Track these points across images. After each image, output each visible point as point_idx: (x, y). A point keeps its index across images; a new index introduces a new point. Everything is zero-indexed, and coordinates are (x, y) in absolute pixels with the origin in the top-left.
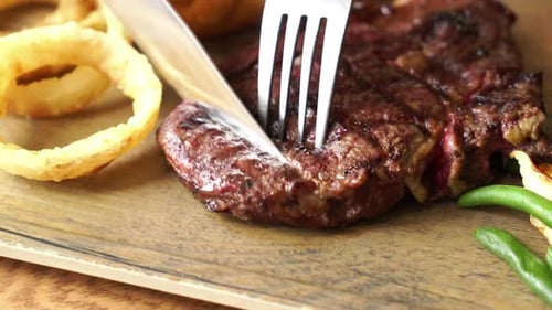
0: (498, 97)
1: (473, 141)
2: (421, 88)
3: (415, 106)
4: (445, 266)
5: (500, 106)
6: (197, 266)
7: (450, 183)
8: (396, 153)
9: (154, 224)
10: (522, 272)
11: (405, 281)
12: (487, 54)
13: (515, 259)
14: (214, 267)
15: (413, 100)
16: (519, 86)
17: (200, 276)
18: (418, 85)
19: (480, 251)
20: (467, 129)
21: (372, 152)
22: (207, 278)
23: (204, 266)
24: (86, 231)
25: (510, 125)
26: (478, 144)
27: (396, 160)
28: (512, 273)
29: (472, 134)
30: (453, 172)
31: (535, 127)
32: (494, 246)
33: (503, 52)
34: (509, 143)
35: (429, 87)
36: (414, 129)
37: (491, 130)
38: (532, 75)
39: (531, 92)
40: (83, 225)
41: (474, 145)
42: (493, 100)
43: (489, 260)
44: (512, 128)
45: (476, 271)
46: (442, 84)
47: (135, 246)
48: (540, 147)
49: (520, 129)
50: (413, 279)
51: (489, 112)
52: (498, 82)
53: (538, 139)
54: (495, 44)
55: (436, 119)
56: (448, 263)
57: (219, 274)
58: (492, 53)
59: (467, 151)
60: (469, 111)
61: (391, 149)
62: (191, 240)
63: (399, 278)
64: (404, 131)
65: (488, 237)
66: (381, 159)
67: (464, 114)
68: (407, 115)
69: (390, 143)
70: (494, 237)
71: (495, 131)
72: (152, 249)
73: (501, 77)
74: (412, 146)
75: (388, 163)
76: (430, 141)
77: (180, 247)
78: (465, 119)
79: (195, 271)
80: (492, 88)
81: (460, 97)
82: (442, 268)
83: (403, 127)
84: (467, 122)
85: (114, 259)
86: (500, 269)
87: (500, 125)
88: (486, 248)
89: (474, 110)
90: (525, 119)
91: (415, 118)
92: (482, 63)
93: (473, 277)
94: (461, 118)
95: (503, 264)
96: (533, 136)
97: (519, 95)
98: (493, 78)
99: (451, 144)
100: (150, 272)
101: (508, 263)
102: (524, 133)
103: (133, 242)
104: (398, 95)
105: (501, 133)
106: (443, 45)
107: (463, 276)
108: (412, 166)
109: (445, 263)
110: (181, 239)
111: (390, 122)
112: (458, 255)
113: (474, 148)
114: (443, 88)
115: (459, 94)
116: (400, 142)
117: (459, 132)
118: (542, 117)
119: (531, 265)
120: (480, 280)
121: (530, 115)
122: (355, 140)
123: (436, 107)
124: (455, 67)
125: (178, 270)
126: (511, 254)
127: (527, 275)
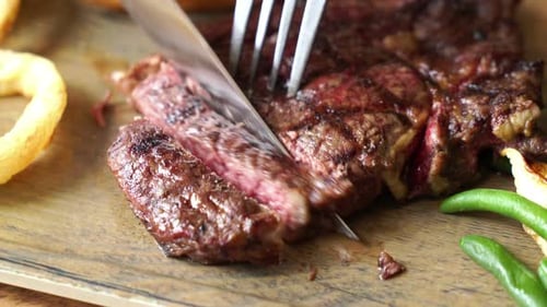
0: (492, 87)
1: (459, 135)
2: (407, 72)
3: (397, 92)
4: (426, 280)
5: (492, 96)
6: (150, 281)
7: (430, 179)
8: (372, 145)
9: (105, 232)
10: (512, 288)
11: (381, 297)
12: (485, 36)
13: (504, 272)
14: (169, 281)
15: (395, 85)
16: (517, 76)
17: (152, 292)
18: (403, 69)
19: (466, 262)
20: (453, 121)
21: (346, 144)
22: (159, 294)
23: (159, 280)
24: (29, 240)
25: (500, 119)
26: (464, 139)
27: (371, 154)
28: (501, 288)
29: (459, 127)
30: (434, 168)
31: (528, 122)
32: (480, 257)
33: (503, 35)
34: (499, 139)
35: (416, 72)
36: (392, 118)
37: (479, 123)
38: (531, 64)
39: (527, 83)
40: (27, 233)
41: (460, 139)
42: (486, 91)
43: (475, 272)
44: (503, 122)
45: (460, 285)
46: (431, 69)
47: (82, 257)
48: (533, 144)
49: (511, 124)
50: (390, 294)
51: (479, 104)
52: (494, 70)
53: (532, 136)
54: (494, 26)
55: (419, 107)
56: (429, 276)
57: (173, 289)
58: (491, 35)
59: (452, 146)
60: (457, 101)
61: (366, 141)
62: (144, 250)
63: (374, 294)
64: (381, 120)
65: (475, 247)
66: (355, 152)
67: (452, 104)
68: (387, 102)
69: (365, 134)
70: (480, 247)
71: (483, 125)
72: (101, 261)
73: (497, 65)
74: (390, 138)
75: (363, 157)
76: (411, 131)
77: (132, 258)
78: (452, 109)
79: (149, 286)
80: (486, 77)
81: (450, 85)
82: (423, 282)
83: (380, 116)
84: (454, 113)
85: (58, 272)
86: (487, 283)
87: (490, 118)
88: (472, 258)
89: (464, 101)
90: (517, 114)
91: (396, 105)
92: (477, 48)
93: (456, 293)
94: (448, 108)
95: (490, 277)
96: (526, 132)
97: (513, 86)
98: (489, 66)
99: (434, 137)
100: (97, 287)
101: (496, 277)
102: (516, 129)
103: (79, 252)
104: (380, 78)
105: (490, 128)
106: (437, 25)
107: (446, 291)
108: (390, 160)
109: (426, 276)
110: (134, 249)
111: (367, 111)
112: (440, 267)
113: (459, 142)
114: (432, 73)
115: (449, 82)
116: (376, 134)
117: (444, 123)
118: (536, 111)
119: (522, 279)
120: (465, 295)
121: (524, 108)
122: (327, 131)
123: (421, 95)
124: (448, 51)
125: (129, 286)
126: (499, 266)
127: (517, 291)
